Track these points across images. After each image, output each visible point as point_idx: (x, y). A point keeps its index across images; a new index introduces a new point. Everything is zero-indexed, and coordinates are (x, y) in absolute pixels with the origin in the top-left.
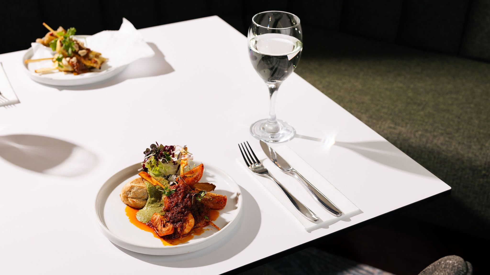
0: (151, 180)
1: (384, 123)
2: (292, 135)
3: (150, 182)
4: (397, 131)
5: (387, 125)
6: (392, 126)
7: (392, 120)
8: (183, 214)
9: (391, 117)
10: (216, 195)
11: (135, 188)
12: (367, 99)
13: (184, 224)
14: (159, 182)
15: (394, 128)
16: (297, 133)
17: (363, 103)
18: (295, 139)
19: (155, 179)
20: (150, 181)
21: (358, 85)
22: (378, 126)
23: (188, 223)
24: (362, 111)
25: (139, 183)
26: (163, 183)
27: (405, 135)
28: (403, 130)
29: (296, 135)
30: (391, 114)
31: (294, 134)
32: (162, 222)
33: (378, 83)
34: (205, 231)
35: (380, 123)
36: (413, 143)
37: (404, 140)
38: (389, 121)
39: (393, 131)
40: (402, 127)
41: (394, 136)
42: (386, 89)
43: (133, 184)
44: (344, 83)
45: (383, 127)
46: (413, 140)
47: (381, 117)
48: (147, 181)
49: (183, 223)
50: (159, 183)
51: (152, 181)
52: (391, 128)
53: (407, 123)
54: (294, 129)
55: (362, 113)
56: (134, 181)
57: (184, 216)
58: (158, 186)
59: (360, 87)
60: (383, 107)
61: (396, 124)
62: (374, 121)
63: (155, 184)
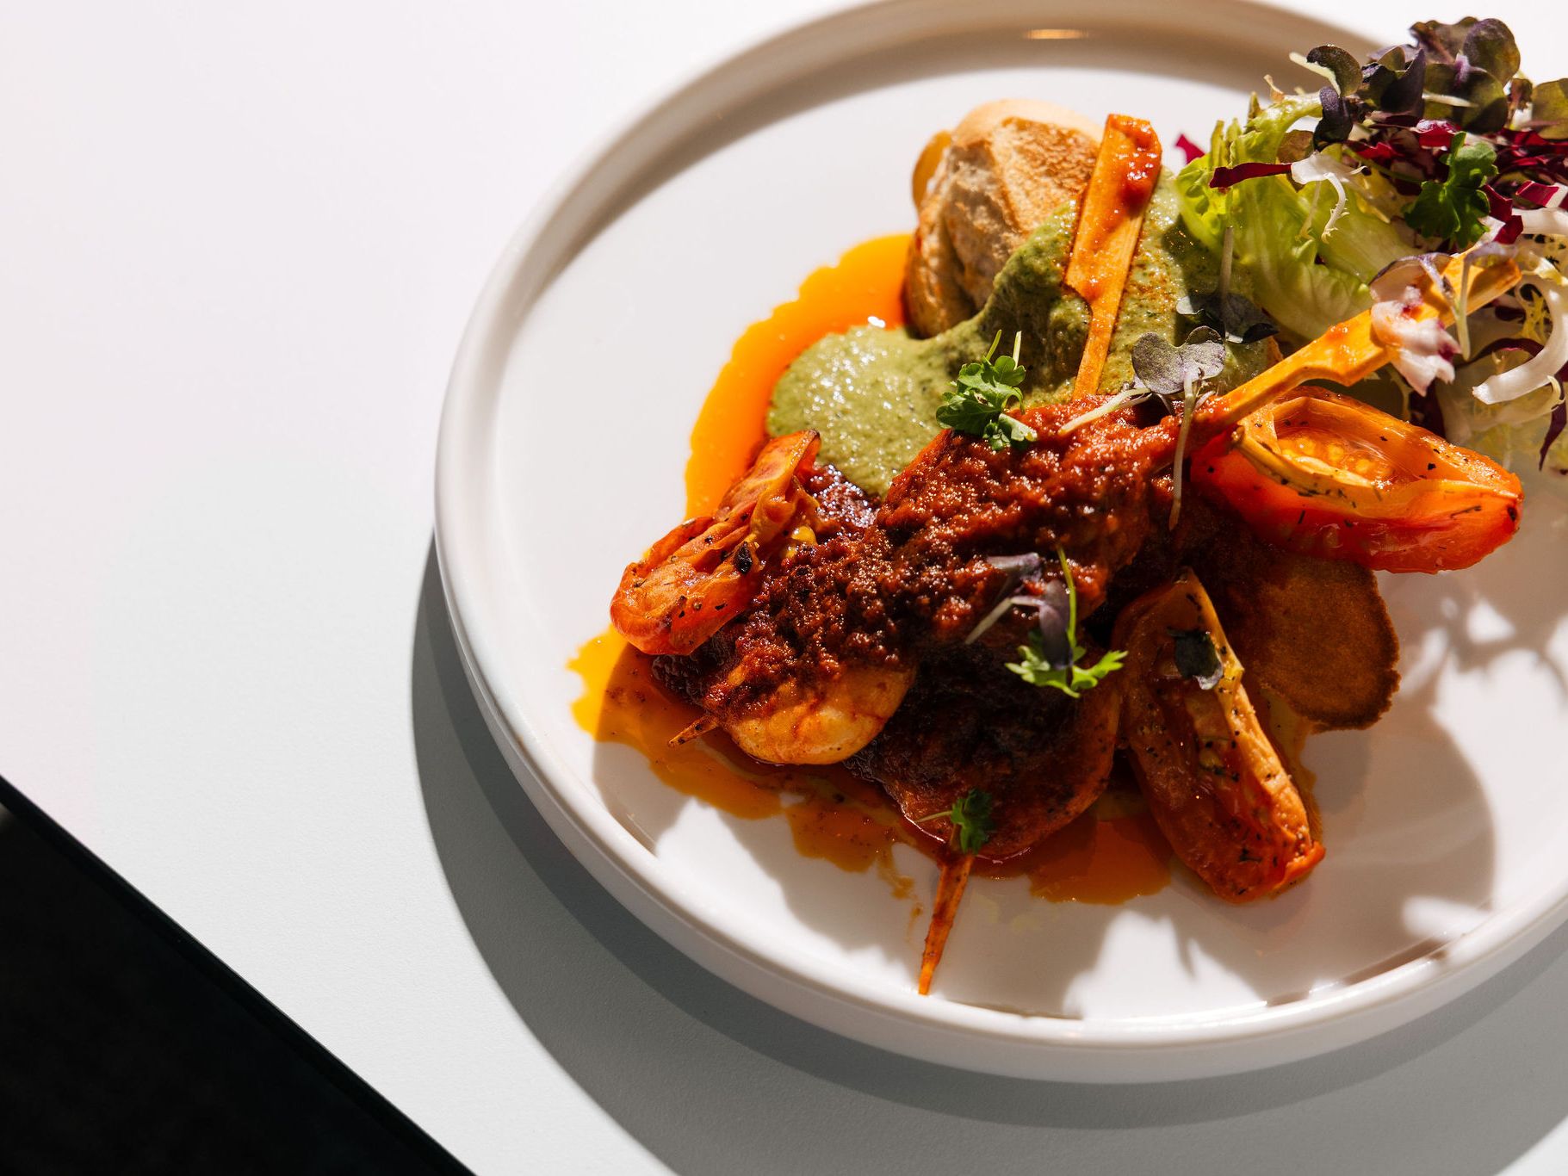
0: (1111, 228)
3: (1074, 236)
8: (850, 628)
10: (1259, 772)
11: (983, 174)
13: (788, 688)
14: (1125, 291)
19: (1136, 252)
20: (1086, 232)
23: (814, 709)
25: (1049, 173)
26: (1128, 324)
32: (743, 528)
34: (873, 870)
43: (1003, 144)
48: (1080, 213)
49: (785, 673)
50: (1112, 297)
51: (1098, 244)
56: (1045, 128)
57: (835, 645)
58: (1077, 307)
63: (1075, 278)
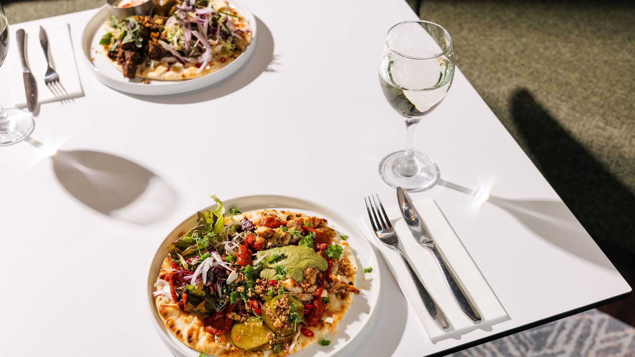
1: (590, 119)
2: (434, 180)
4: (607, 134)
5: (594, 123)
6: (602, 125)
7: (603, 116)
9: (602, 111)
12: (574, 77)
15: (604, 129)
16: (442, 177)
17: (567, 84)
18: (437, 186)
21: (566, 53)
22: (581, 123)
24: (563, 98)
27: (616, 141)
28: (616, 133)
29: (439, 182)
30: (603, 106)
31: (436, 179)
33: (596, 50)
35: (585, 118)
36: (625, 152)
37: (614, 147)
38: (598, 118)
39: (602, 132)
40: (615, 128)
41: (601, 139)
42: (606, 62)
44: (546, 48)
45: (587, 126)
46: (626, 149)
47: (589, 110)
52: (599, 127)
53: (623, 123)
54: (438, 169)
55: (562, 101)
59: (568, 55)
60: (594, 94)
61: (607, 123)
62: (577, 115)
